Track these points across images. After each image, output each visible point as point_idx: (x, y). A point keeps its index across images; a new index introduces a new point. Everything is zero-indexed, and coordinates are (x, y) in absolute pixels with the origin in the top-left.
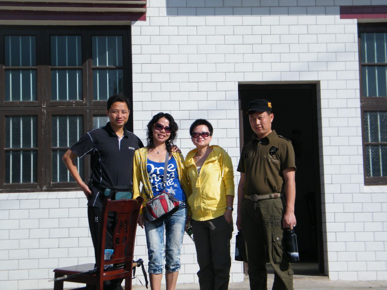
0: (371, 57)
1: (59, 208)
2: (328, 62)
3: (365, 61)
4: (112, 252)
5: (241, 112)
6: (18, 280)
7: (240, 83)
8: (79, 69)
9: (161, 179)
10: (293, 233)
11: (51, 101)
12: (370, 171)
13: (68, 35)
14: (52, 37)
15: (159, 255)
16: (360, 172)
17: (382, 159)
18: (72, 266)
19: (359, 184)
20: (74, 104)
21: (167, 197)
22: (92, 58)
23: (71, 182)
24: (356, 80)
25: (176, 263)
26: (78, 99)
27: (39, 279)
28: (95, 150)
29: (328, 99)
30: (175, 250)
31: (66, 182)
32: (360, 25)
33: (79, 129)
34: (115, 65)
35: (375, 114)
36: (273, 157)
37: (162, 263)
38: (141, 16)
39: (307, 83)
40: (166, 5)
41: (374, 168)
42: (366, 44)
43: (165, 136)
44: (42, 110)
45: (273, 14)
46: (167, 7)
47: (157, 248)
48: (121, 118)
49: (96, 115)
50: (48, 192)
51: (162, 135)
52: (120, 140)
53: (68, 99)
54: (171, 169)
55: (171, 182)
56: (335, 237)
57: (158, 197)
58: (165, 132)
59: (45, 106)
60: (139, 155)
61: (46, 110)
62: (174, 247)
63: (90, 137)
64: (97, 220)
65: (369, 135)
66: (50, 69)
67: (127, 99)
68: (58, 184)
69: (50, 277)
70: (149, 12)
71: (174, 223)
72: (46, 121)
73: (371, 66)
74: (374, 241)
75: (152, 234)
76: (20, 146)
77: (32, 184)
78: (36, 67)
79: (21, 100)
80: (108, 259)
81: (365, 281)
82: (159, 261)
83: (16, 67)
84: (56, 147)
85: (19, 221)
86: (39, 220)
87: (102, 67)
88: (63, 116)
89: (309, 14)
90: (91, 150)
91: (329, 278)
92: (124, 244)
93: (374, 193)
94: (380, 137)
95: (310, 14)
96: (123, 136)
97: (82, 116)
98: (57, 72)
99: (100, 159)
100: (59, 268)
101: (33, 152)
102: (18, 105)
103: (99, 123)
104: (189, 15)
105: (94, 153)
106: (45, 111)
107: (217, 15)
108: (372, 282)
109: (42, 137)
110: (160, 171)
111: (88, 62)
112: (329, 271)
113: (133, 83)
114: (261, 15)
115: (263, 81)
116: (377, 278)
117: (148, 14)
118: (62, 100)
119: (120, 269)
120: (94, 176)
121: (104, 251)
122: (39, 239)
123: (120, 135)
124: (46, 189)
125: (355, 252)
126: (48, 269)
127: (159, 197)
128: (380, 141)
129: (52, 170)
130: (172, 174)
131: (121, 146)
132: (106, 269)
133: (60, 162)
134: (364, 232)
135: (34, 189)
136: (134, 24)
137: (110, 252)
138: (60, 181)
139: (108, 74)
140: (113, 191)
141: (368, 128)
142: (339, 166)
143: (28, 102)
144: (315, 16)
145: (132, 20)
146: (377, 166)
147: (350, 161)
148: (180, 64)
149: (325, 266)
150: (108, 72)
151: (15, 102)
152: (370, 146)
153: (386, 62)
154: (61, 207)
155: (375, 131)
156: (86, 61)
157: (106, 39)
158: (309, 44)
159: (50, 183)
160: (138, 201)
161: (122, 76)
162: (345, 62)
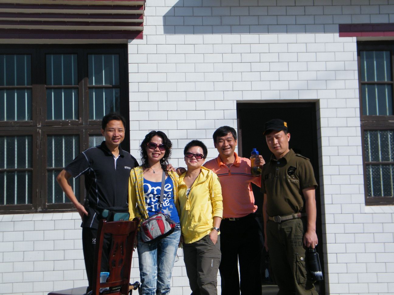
0: (371, 75)
1: (54, 230)
2: (327, 81)
3: (365, 80)
4: (107, 275)
5: (240, 131)
7: (239, 102)
8: (74, 88)
9: (157, 199)
10: (315, 253)
11: (46, 120)
12: (370, 191)
13: (64, 54)
14: (47, 56)
15: (152, 278)
16: (360, 192)
17: (383, 179)
19: (359, 204)
20: (70, 123)
21: (164, 218)
22: (88, 77)
23: (67, 203)
24: (355, 99)
25: (167, 286)
26: (74, 119)
28: (91, 170)
29: (328, 118)
30: (167, 273)
31: (61, 203)
32: (359, 43)
33: (75, 149)
34: (111, 83)
35: (375, 133)
36: (292, 177)
37: (154, 286)
38: (138, 34)
39: (306, 102)
40: (163, 23)
41: (375, 188)
42: (365, 62)
43: (159, 155)
44: (37, 130)
45: (271, 33)
46: (165, 25)
47: (150, 271)
48: (118, 137)
49: (92, 135)
50: (43, 214)
51: (156, 154)
52: (115, 159)
53: (63, 119)
54: (168, 189)
55: (167, 203)
56: (336, 258)
57: (154, 217)
58: (159, 150)
59: (40, 126)
60: (134, 175)
61: (41, 130)
62: (166, 270)
63: (85, 157)
64: (95, 242)
65: (370, 154)
66: (45, 88)
67: (122, 117)
68: (54, 205)
70: (146, 30)
71: (168, 245)
72: (41, 141)
73: (371, 85)
74: (376, 263)
75: (145, 257)
76: (14, 167)
77: (27, 206)
78: (31, 86)
79: (16, 120)
80: (103, 282)
82: (152, 284)
83: (11, 86)
84: (51, 168)
85: (13, 243)
86: (34, 242)
87: (99, 85)
88: (58, 136)
89: (308, 32)
90: (86, 170)
92: (120, 267)
93: (375, 213)
94: (380, 156)
96: (119, 155)
97: (77, 136)
98: (53, 91)
99: (96, 179)
100: (55, 292)
101: (28, 172)
102: (13, 125)
103: (95, 142)
104: (186, 34)
105: (89, 173)
106: (40, 131)
107: (215, 33)
109: (37, 158)
110: (157, 190)
111: (84, 81)
112: (330, 293)
113: (130, 102)
114: (259, 33)
115: (262, 99)
117: (144, 33)
118: (58, 120)
119: (116, 292)
120: (90, 196)
121: (100, 274)
122: (34, 261)
123: (116, 155)
124: (41, 210)
125: (356, 274)
126: (43, 292)
127: (156, 218)
128: (380, 161)
129: (47, 191)
130: (169, 194)
131: (117, 165)
132: (102, 293)
133: (55, 183)
134: (365, 253)
135: (29, 211)
136: (131, 43)
137: (106, 275)
138: (55, 202)
139: (104, 93)
141: (368, 147)
142: (339, 185)
143: (23, 122)
144: (314, 34)
145: (128, 39)
146: (378, 186)
147: (350, 180)
148: (177, 83)
149: (326, 288)
150: (104, 91)
151: (10, 122)
152: (371, 165)
153: (386, 80)
154: (56, 228)
155: (376, 150)
156: (81, 80)
157: (102, 57)
158: (308, 62)
159: (45, 205)
160: (135, 222)
161: (119, 95)
162: (344, 81)
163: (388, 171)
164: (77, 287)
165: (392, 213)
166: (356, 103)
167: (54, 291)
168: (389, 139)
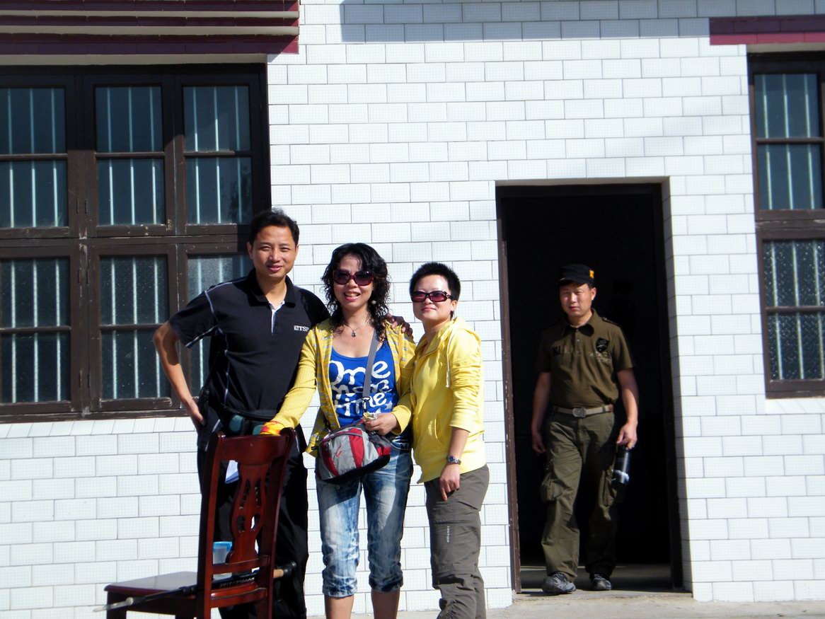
0: (777, 125)
1: (118, 455)
2: (685, 138)
3: (764, 135)
4: (228, 547)
5: (503, 245)
6: (31, 609)
7: (500, 184)
8: (156, 158)
11: (98, 226)
12: (777, 368)
13: (133, 85)
14: (98, 90)
15: (342, 558)
16: (756, 371)
17: (803, 343)
18: (145, 579)
19: (754, 397)
20: (147, 231)
22: (184, 134)
23: (143, 398)
24: (745, 175)
25: (391, 572)
26: (155, 222)
27: (77, 606)
28: (219, 332)
29: (687, 215)
31: (131, 399)
32: (752, 58)
33: (159, 285)
34: (233, 146)
35: (787, 246)
37: (349, 575)
38: (288, 43)
39: (642, 182)
40: (341, 19)
41: (786, 361)
42: (765, 98)
43: (359, 295)
44: (79, 247)
45: (566, 37)
46: (344, 24)
47: (339, 542)
48: (278, 262)
49: (194, 256)
50: (93, 421)
51: (351, 293)
52: (274, 312)
53: (133, 222)
54: (379, 374)
55: (380, 399)
56: (705, 509)
59: (85, 238)
61: (88, 246)
65: (776, 291)
66: (95, 158)
68: (115, 402)
69: (99, 603)
70: (305, 34)
72: (88, 268)
73: (778, 144)
74: (789, 517)
76: (33, 324)
77: (60, 405)
78: (65, 154)
79: (34, 225)
80: (220, 562)
81: (770, 602)
82: (342, 571)
83: (23, 155)
84: (110, 325)
85: (32, 483)
86: (75, 480)
87: (207, 152)
88: (124, 259)
89: (645, 36)
90: (210, 330)
91: (692, 597)
93: (786, 414)
94: (797, 295)
95: (648, 36)
96: (283, 302)
97: (164, 258)
98: (110, 164)
99: (226, 351)
100: (121, 583)
101: (61, 335)
102: (28, 236)
103: (202, 271)
104: (390, 41)
106: (85, 247)
107: (449, 39)
108: (786, 604)
109: (80, 304)
110: (356, 377)
111: (176, 143)
112: (693, 581)
113: (272, 187)
114: (542, 38)
115: (549, 178)
116: (795, 595)
117: (301, 40)
118: (121, 225)
119: (246, 582)
121: (212, 545)
122: (75, 520)
123: (276, 300)
124: (90, 413)
125: (748, 541)
126: (96, 584)
127: (349, 431)
128: (797, 304)
129: (101, 373)
130: (383, 384)
131: (276, 325)
132: (217, 584)
133: (118, 356)
134: (766, 496)
135: (64, 415)
136: (274, 61)
137: (225, 547)
138: (118, 396)
139: (218, 167)
140: (248, 422)
141: (771, 275)
142: (711, 357)
143: (50, 230)
144: (658, 40)
145: (268, 53)
146: (792, 357)
147: (734, 346)
148: (372, 145)
149: (685, 571)
150: (218, 163)
151: (20, 230)
152: (777, 314)
153: (809, 135)
154: (121, 451)
155: (788, 281)
156: (171, 140)
157: (213, 92)
158: (645, 99)
159: (97, 402)
160: (284, 437)
161: (249, 171)
162: (721, 137)
163: (813, 326)
164: (166, 573)
165: (821, 414)
166: (747, 184)
167: (119, 581)
168: (816, 259)
